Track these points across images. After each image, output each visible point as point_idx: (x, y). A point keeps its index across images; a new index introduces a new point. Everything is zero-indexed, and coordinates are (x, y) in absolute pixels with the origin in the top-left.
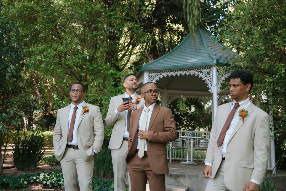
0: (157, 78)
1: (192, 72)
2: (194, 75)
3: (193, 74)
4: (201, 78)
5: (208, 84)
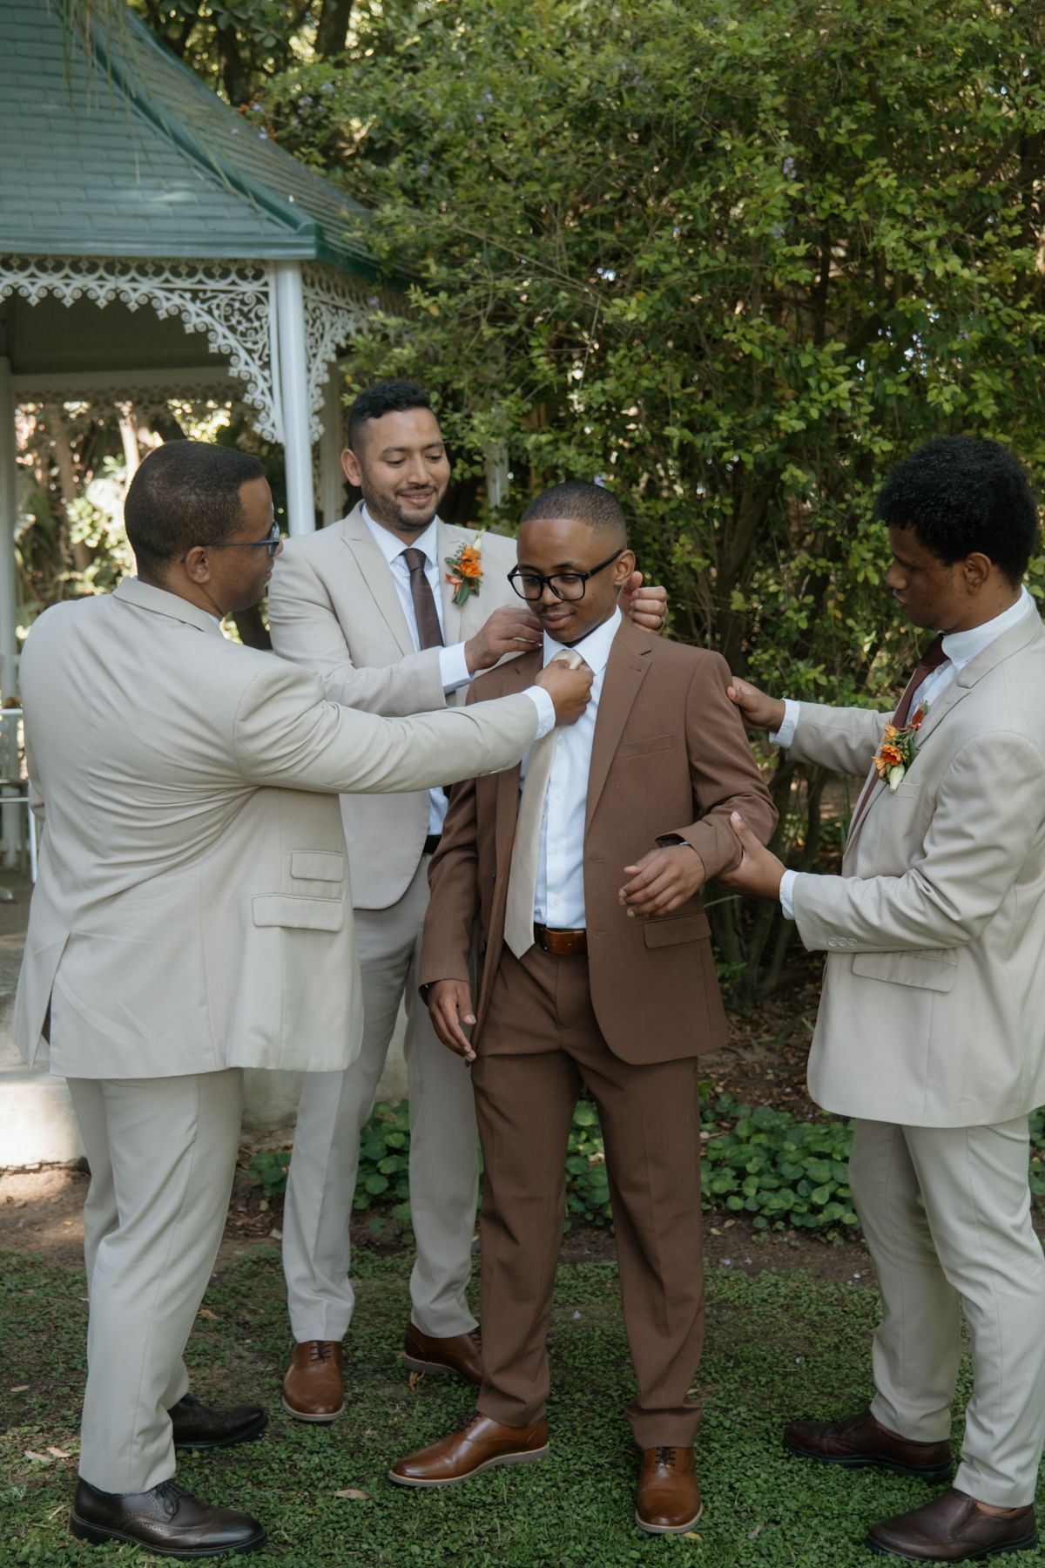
1: (137, 291)
4: (202, 337)
5: (250, 381)
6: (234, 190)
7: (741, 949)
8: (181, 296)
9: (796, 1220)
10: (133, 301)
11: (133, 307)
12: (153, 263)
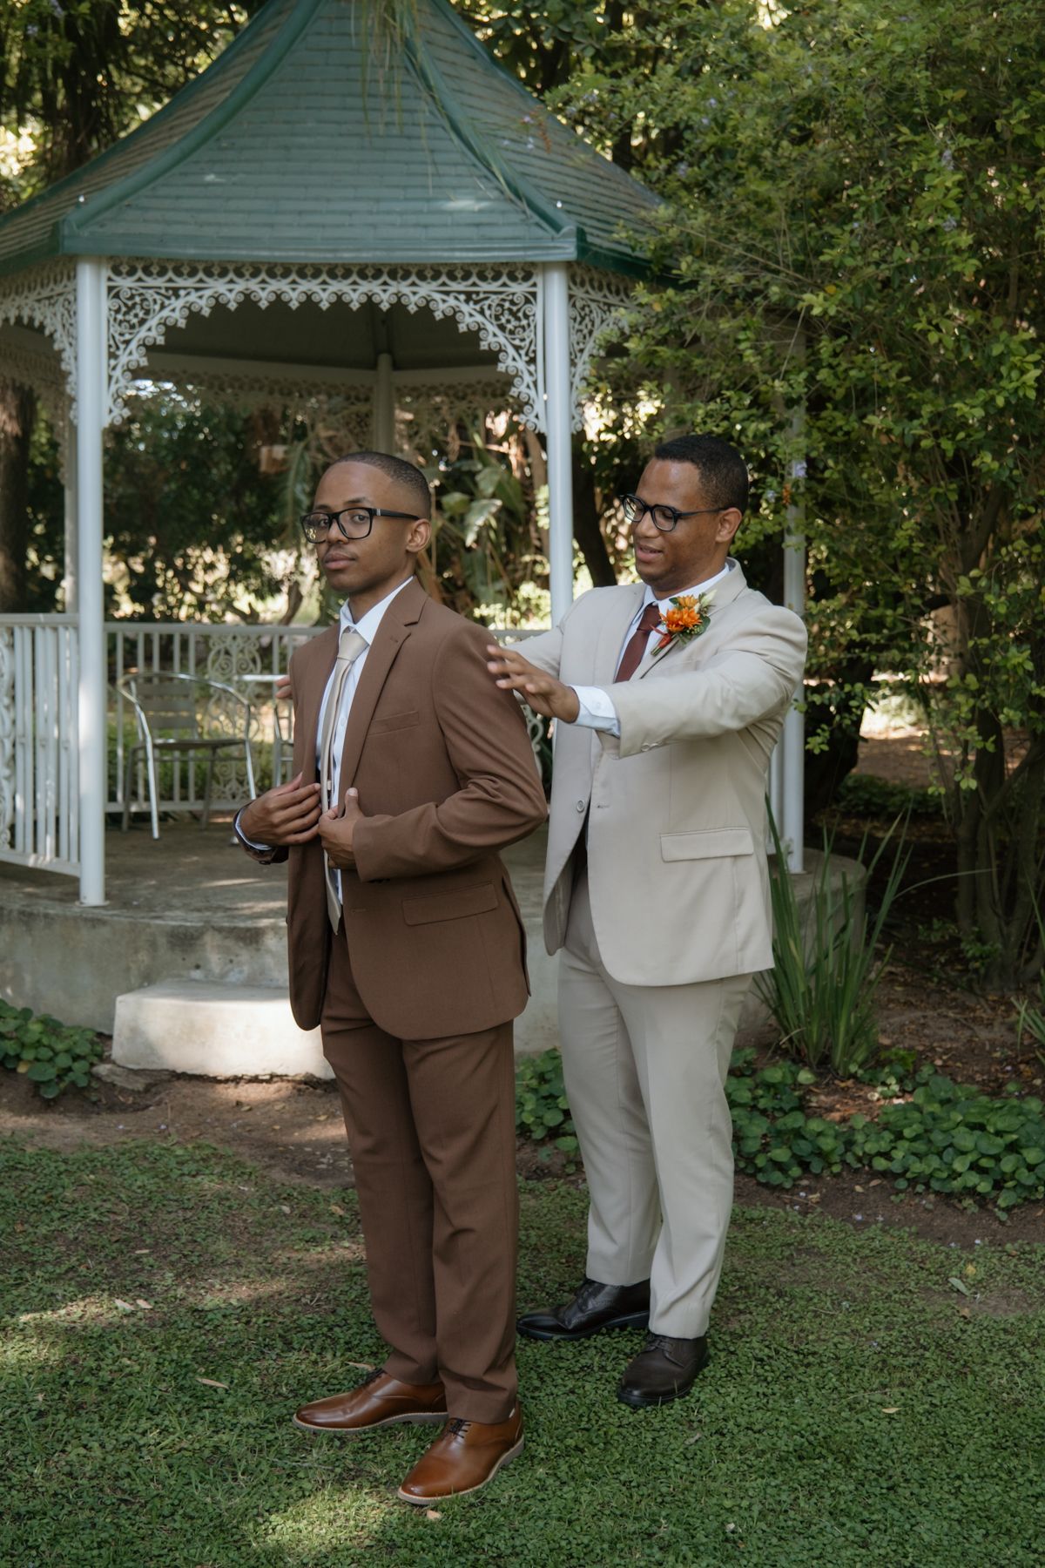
0: (175, 313)
1: (415, 294)
2: (426, 311)
3: (422, 303)
4: (474, 336)
5: (517, 375)
6: (513, 197)
7: (1001, 931)
8: (456, 298)
9: (935, 1185)
10: (413, 304)
11: (412, 309)
12: (432, 268)
